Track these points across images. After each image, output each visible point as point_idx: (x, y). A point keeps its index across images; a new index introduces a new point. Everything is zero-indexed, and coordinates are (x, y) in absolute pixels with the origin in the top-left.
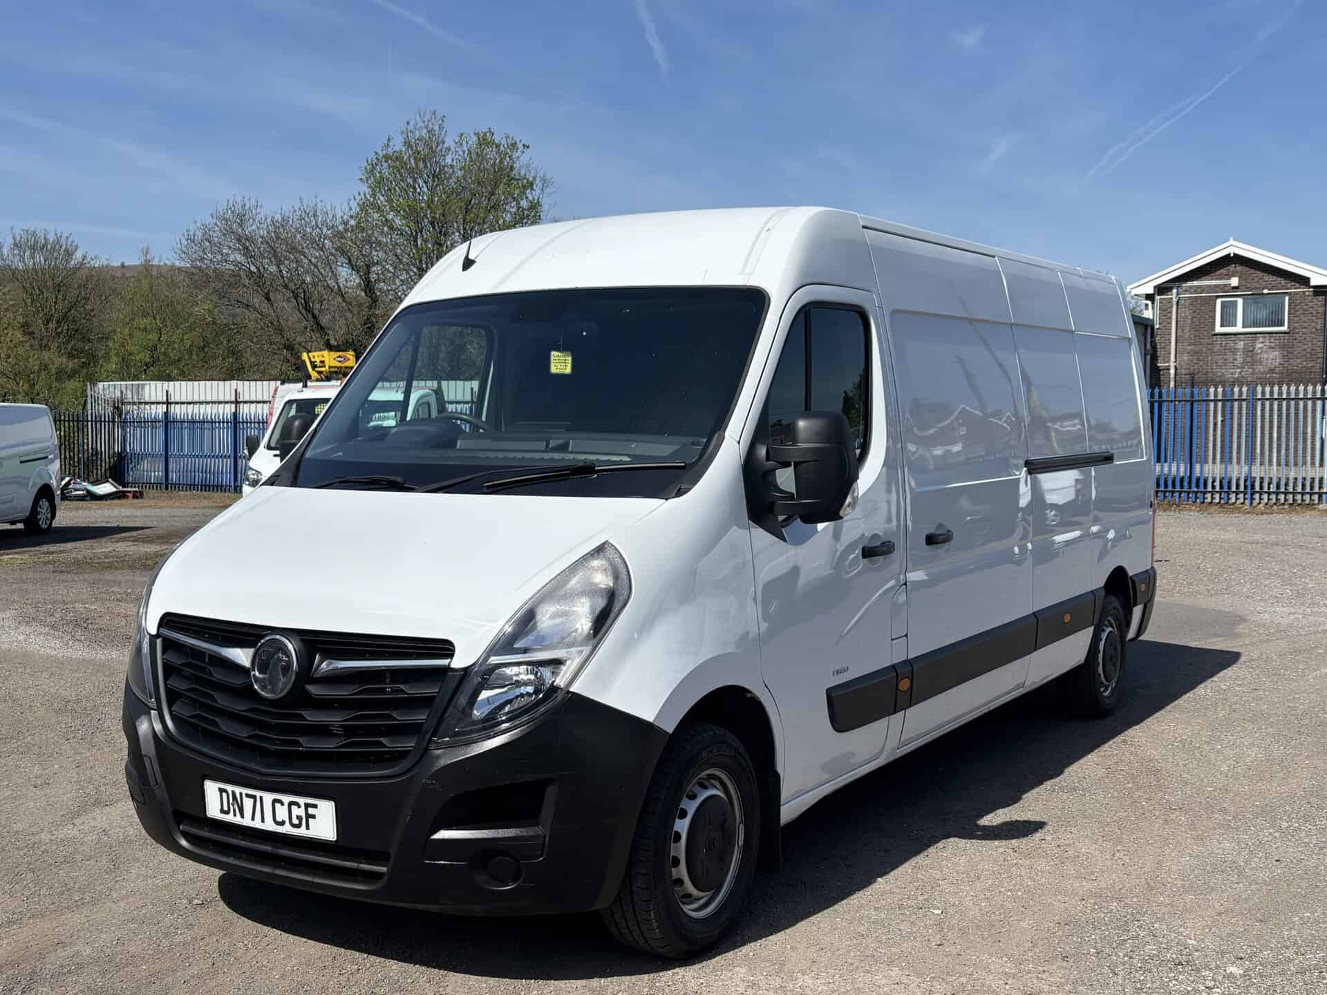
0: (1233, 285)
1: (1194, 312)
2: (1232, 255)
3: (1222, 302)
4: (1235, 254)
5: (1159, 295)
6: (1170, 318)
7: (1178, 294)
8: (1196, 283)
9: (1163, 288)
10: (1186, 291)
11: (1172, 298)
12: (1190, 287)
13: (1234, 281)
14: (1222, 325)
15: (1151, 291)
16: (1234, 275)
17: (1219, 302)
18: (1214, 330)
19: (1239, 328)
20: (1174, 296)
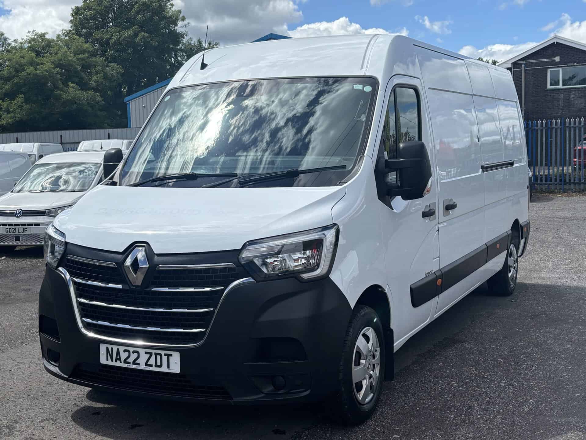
0: (556, 61)
1: (535, 77)
2: (556, 43)
3: (550, 71)
4: (556, 42)
5: (514, 68)
6: (521, 82)
7: (525, 67)
8: (535, 61)
9: (517, 64)
10: (530, 65)
11: (522, 70)
12: (532, 63)
13: (557, 59)
14: (551, 85)
15: (510, 66)
16: (557, 56)
17: (549, 70)
18: (546, 88)
19: (561, 86)
20: (523, 69)
